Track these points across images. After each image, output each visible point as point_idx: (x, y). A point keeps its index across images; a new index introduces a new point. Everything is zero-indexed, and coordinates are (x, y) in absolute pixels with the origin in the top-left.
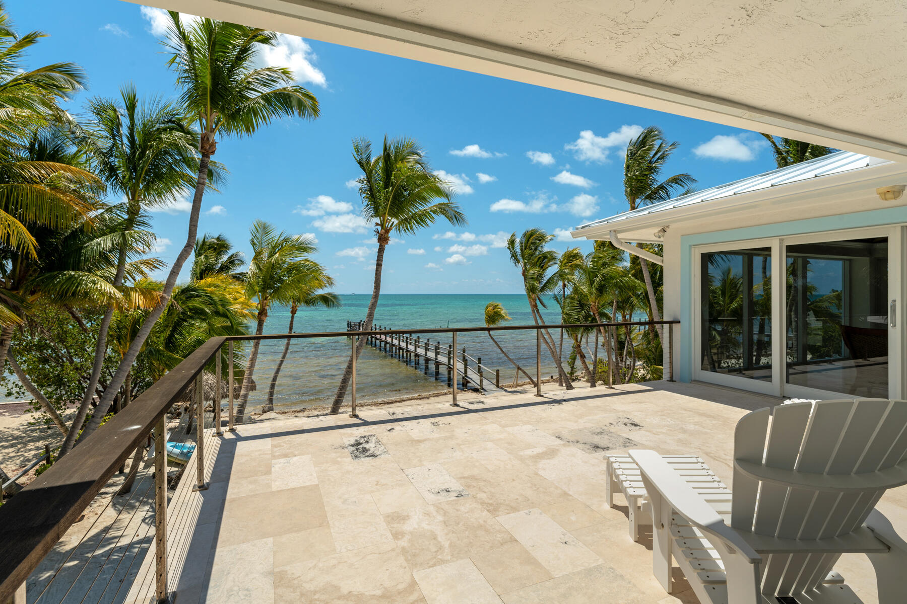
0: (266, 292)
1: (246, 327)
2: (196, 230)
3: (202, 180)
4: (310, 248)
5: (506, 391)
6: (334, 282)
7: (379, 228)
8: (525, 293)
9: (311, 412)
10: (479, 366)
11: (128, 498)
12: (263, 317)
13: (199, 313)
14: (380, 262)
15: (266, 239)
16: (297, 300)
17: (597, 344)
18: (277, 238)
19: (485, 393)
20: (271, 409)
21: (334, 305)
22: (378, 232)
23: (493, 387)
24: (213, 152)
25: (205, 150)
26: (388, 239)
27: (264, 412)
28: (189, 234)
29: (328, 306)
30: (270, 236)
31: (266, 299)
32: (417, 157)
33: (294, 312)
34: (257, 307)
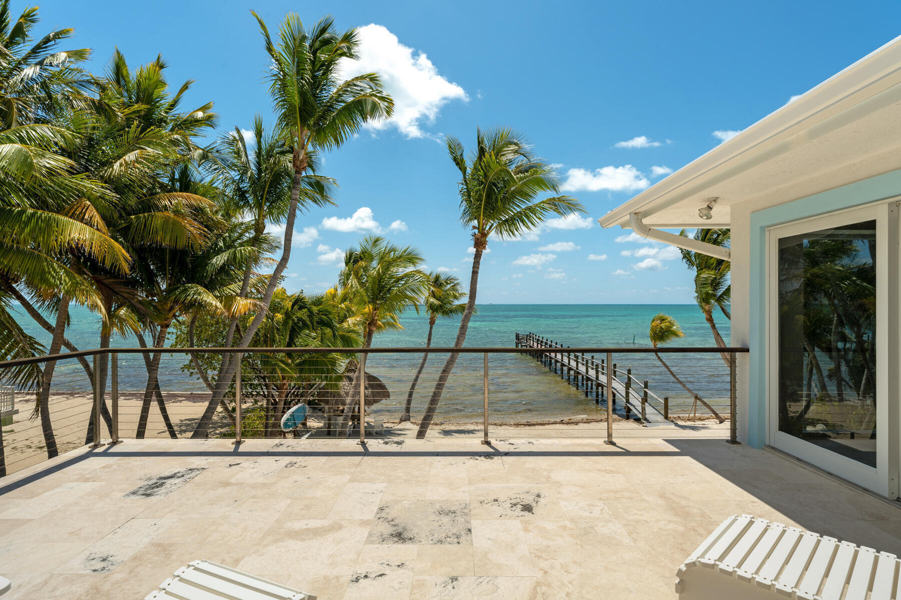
3: (295, 196)
5: (676, 425)
7: (476, 231)
8: (695, 302)
10: (645, 392)
12: (372, 328)
14: (476, 269)
18: (384, 248)
19: (648, 424)
20: (407, 419)
23: (660, 418)
25: (297, 167)
26: (485, 244)
27: (401, 421)
31: (376, 309)
32: (513, 147)
33: (432, 322)
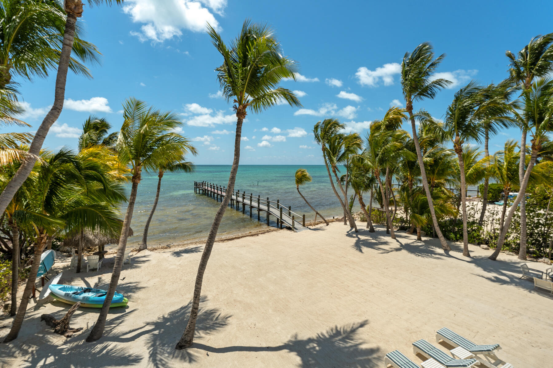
0: (139, 159)
1: (121, 189)
2: (63, 93)
4: (177, 123)
5: (310, 229)
6: (196, 151)
7: (237, 104)
9: (175, 248)
10: (290, 212)
11: (11, 346)
12: (137, 181)
13: (71, 177)
15: (137, 113)
16: (163, 167)
17: (372, 196)
18: (146, 113)
19: (296, 231)
20: (145, 248)
21: (190, 171)
22: (237, 109)
23: (300, 226)
24: (80, 14)
25: (71, 9)
26: (245, 114)
27: (139, 250)
28: (56, 97)
29: (186, 171)
30: (141, 111)
31: (139, 165)
33: (161, 176)
34: (131, 172)
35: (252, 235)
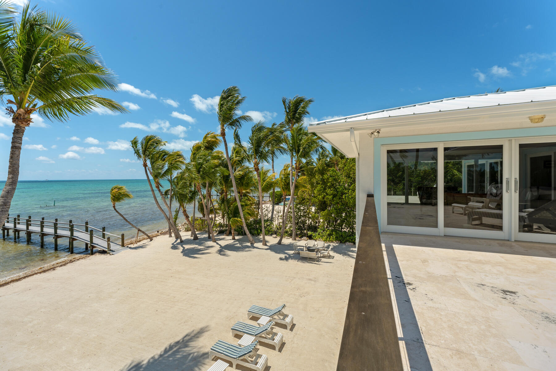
5: (130, 248)
7: (14, 107)
10: (104, 234)
17: (194, 208)
19: (113, 253)
23: (119, 247)
35: (44, 271)
